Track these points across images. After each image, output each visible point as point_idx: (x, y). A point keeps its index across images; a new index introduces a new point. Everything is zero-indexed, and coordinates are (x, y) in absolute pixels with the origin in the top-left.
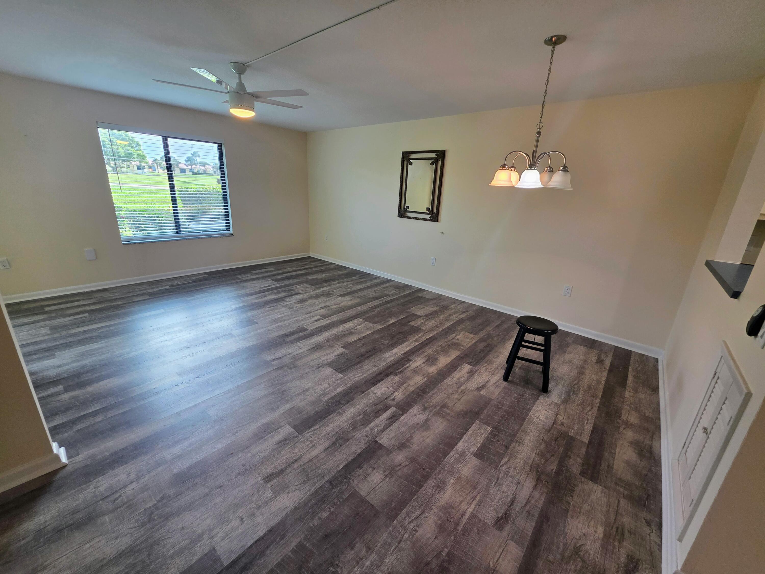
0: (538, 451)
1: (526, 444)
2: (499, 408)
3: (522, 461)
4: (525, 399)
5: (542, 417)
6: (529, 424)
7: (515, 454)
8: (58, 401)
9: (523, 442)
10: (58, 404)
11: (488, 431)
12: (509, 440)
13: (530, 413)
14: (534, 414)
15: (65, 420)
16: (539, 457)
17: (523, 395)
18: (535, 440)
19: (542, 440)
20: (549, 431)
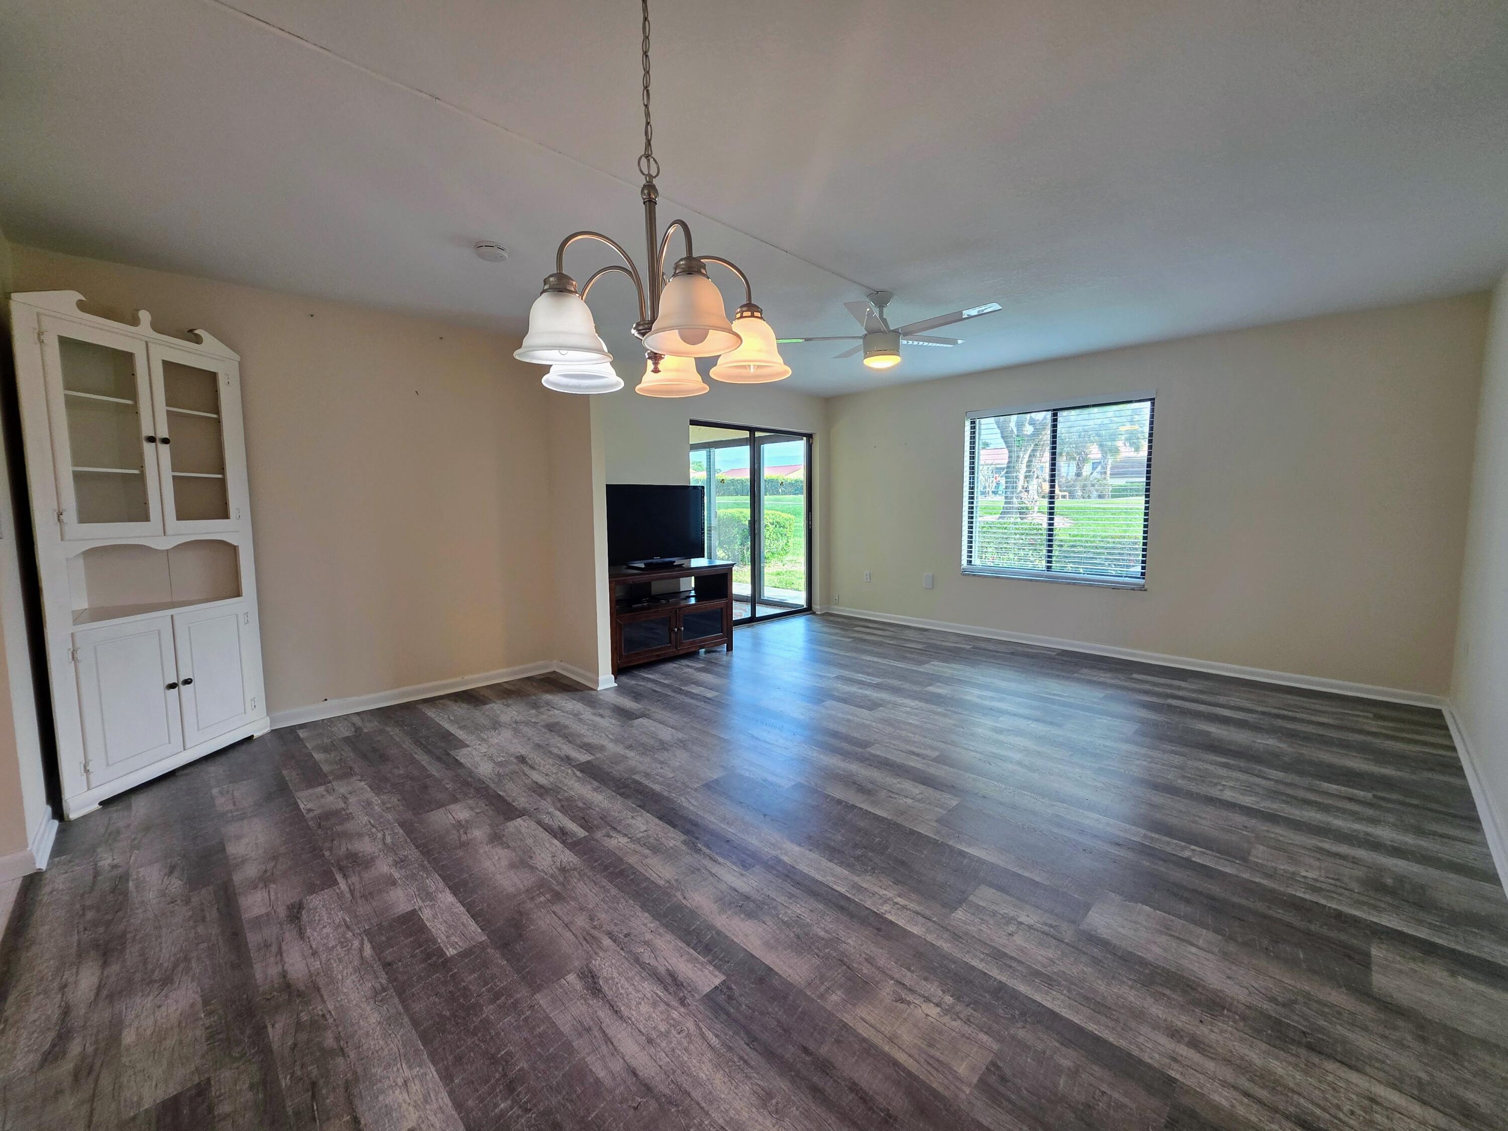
0: (331, 1021)
1: (364, 1005)
2: (497, 996)
3: (340, 978)
4: (493, 1088)
5: (398, 1096)
6: (405, 1046)
7: (363, 973)
9: (372, 1002)
11: (448, 949)
12: (399, 976)
13: (433, 1069)
14: (422, 1078)
16: (318, 1015)
17: (510, 1088)
18: (356, 1031)
19: (342, 1049)
20: (347, 1086)
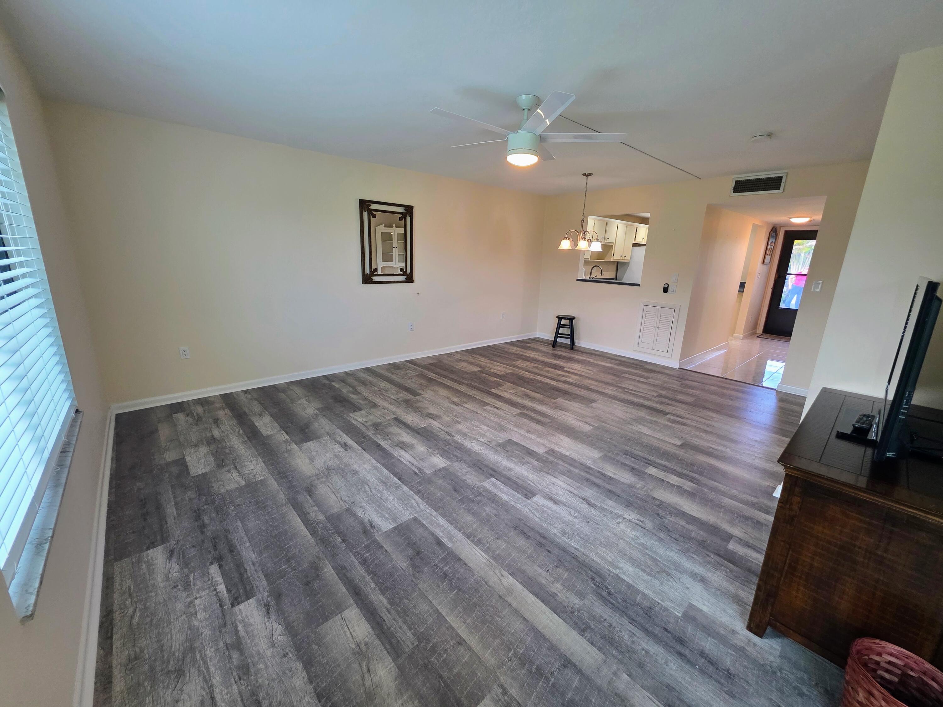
8: (746, 533)
10: (750, 530)
15: (757, 512)
